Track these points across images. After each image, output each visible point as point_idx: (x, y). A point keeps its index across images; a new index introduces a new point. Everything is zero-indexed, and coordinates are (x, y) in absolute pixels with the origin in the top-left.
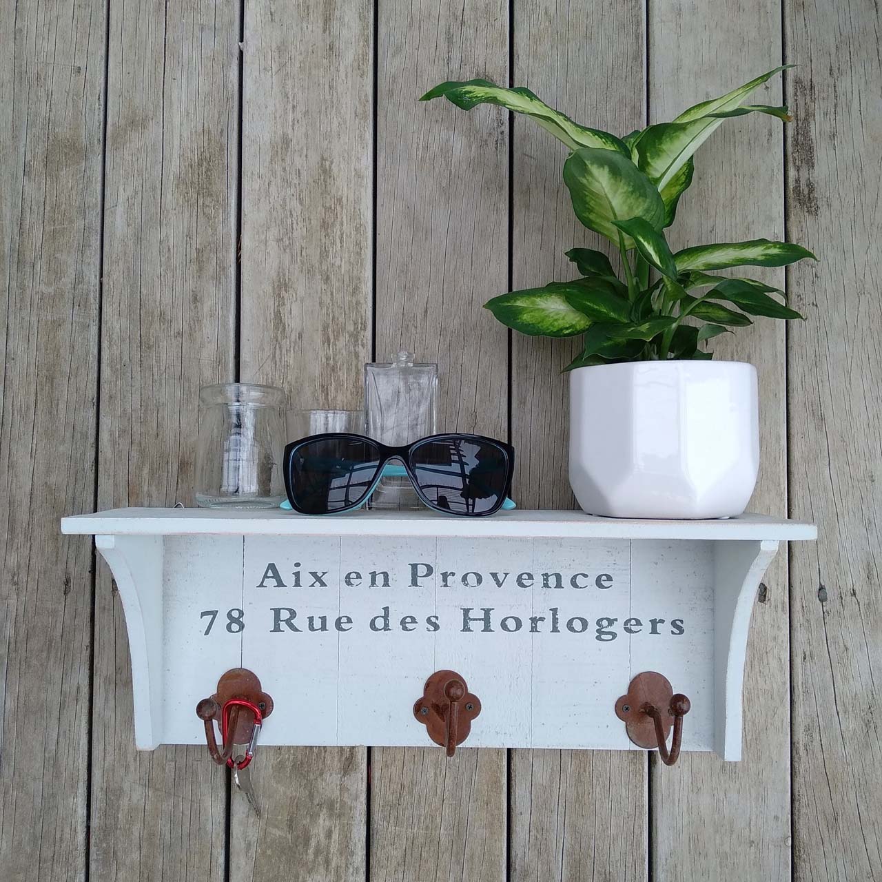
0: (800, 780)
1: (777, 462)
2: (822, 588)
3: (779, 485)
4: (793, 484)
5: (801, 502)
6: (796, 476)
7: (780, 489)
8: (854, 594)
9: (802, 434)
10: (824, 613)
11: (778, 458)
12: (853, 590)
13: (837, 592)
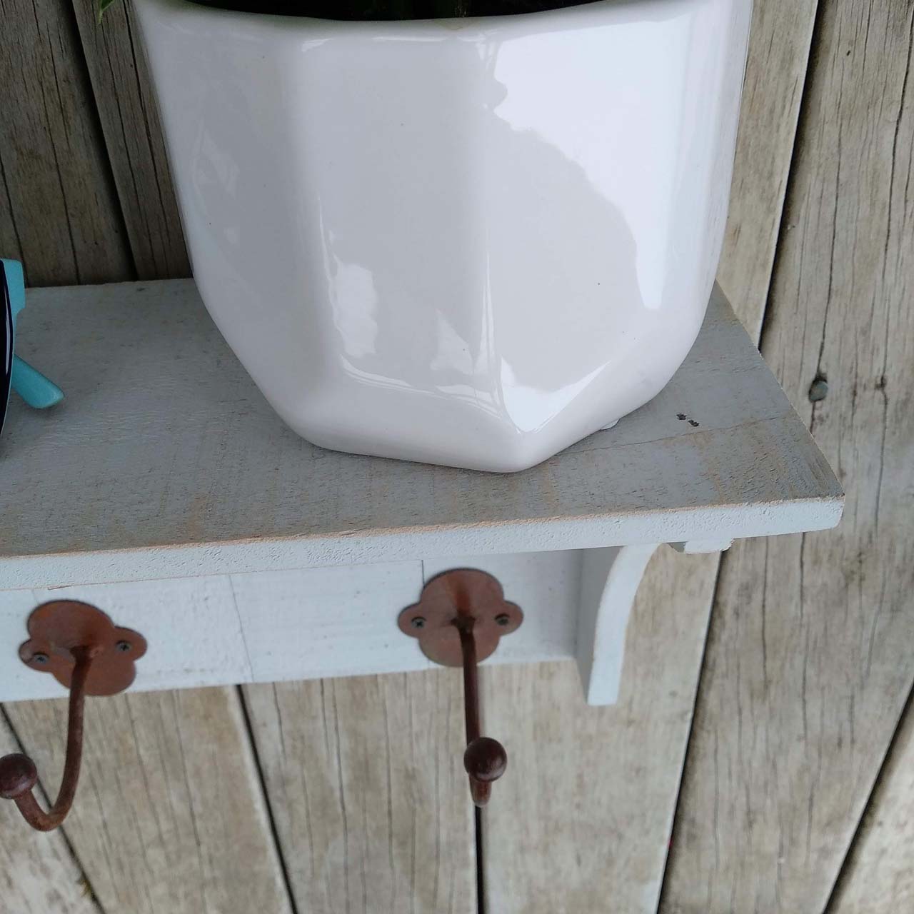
0: (718, 649)
1: (775, 121)
2: (820, 379)
3: (771, 175)
4: (803, 167)
5: (813, 210)
6: (814, 151)
7: (771, 186)
8: (882, 385)
9: (850, 43)
10: (813, 419)
11: (778, 110)
12: (882, 378)
13: (848, 384)
